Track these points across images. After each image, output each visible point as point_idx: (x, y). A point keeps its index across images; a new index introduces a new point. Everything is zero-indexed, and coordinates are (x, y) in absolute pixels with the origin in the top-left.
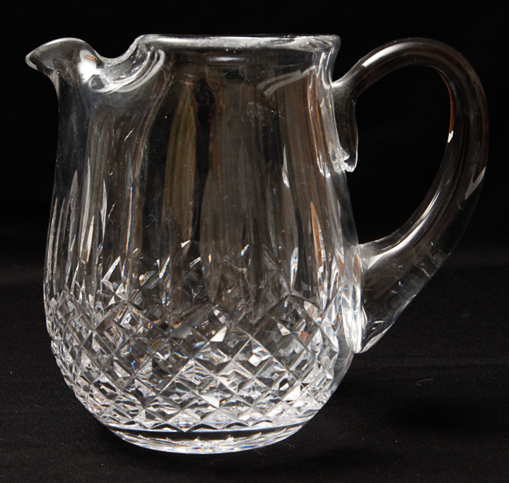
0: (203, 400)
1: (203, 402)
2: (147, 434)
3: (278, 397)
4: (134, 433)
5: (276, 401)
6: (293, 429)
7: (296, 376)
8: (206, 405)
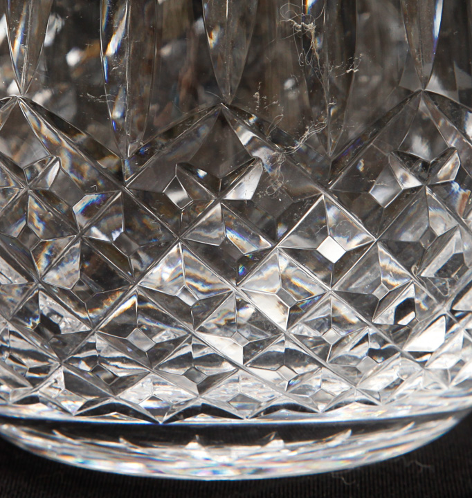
0: (207, 345)
1: (207, 351)
2: (73, 429)
3: (391, 344)
4: (43, 427)
5: (386, 354)
6: (432, 424)
7: (435, 294)
8: (215, 359)
